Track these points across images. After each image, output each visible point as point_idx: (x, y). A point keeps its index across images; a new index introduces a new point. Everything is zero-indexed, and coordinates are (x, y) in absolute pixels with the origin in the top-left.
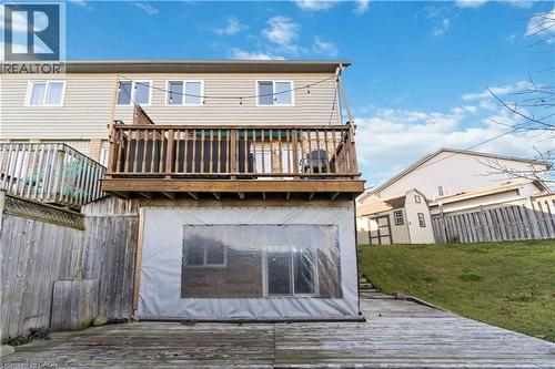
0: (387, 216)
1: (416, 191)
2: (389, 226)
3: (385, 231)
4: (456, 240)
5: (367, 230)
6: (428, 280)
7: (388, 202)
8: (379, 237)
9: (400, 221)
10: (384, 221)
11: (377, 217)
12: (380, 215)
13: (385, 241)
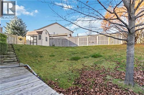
0: (37, 36)
1: (46, 30)
2: (37, 40)
3: (35, 41)
4: (54, 45)
5: (30, 40)
6: (41, 57)
7: (37, 32)
8: (33, 43)
9: (40, 39)
10: (35, 38)
11: (33, 36)
12: (34, 35)
13: (35, 44)
